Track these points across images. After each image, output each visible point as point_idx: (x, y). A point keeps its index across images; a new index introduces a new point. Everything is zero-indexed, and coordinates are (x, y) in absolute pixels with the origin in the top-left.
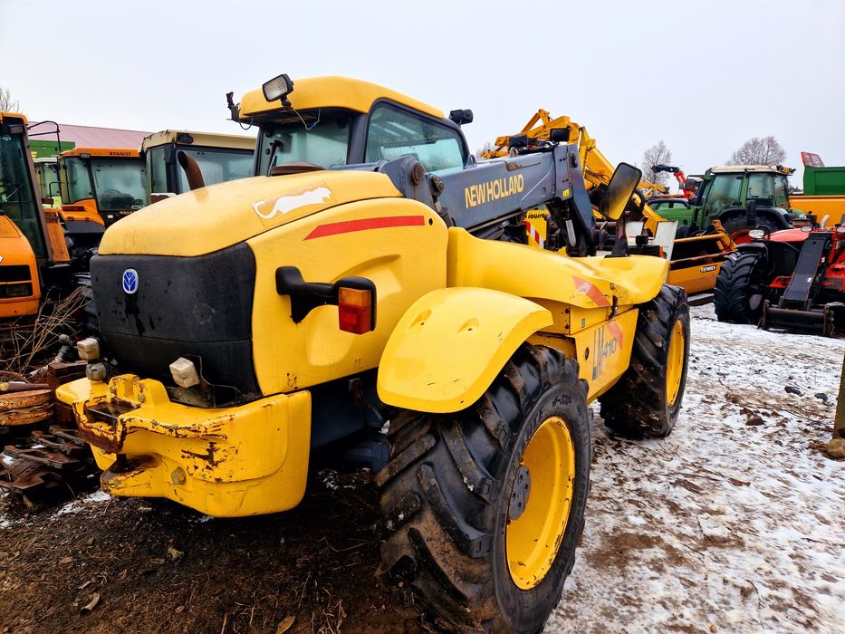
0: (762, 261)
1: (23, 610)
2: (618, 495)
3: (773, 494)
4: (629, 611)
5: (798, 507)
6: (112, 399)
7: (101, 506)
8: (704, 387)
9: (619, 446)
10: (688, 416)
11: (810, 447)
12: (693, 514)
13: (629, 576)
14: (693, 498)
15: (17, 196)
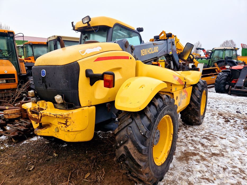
0: (229, 75)
1: (12, 170)
2: (186, 141)
3: (233, 141)
4: (189, 174)
5: (240, 145)
6: (38, 108)
7: (34, 142)
8: (212, 111)
9: (186, 127)
10: (207, 119)
11: (244, 128)
12: (208, 147)
13: (189, 164)
14: (208, 142)
15: (11, 55)
